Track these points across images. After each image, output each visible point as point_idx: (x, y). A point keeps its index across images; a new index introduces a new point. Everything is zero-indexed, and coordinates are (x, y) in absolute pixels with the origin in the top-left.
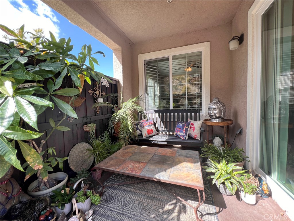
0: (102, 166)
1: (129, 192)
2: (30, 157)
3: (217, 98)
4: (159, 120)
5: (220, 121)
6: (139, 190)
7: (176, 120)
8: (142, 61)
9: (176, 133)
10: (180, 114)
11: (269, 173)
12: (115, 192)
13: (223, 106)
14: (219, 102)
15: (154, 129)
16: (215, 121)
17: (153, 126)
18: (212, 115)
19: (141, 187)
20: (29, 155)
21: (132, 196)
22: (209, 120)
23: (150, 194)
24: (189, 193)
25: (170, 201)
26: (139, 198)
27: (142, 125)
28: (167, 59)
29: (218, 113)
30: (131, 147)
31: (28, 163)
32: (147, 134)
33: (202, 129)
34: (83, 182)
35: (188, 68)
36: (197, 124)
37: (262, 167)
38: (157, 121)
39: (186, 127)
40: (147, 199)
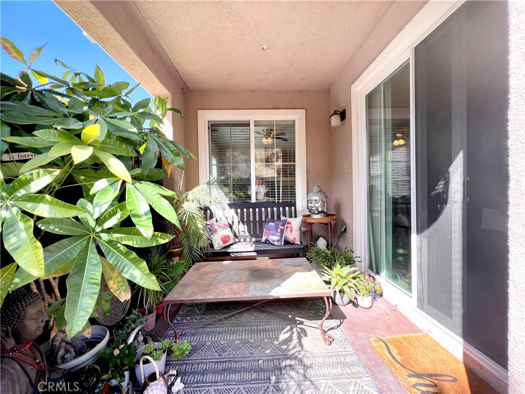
0: (178, 298)
1: (220, 333)
2: (113, 282)
3: (318, 186)
4: (236, 219)
5: (322, 217)
6: (234, 327)
7: (264, 219)
8: (205, 122)
9: (266, 238)
10: (269, 209)
11: (378, 273)
12: (195, 338)
13: (326, 197)
14: (320, 191)
15: (231, 235)
16: (316, 217)
17: (229, 229)
18: (313, 209)
19: (234, 322)
20: (111, 278)
21: (227, 336)
22: (309, 216)
23: (253, 328)
24: (301, 313)
25: (283, 329)
26: (239, 336)
27: (212, 228)
28: (247, 124)
29: (320, 207)
30: (206, 265)
31: (112, 291)
32: (221, 243)
33: (304, 229)
34: (140, 333)
35: (267, 138)
36: (296, 223)
37: (371, 268)
38: (233, 222)
39: (281, 228)
40: (251, 334)
